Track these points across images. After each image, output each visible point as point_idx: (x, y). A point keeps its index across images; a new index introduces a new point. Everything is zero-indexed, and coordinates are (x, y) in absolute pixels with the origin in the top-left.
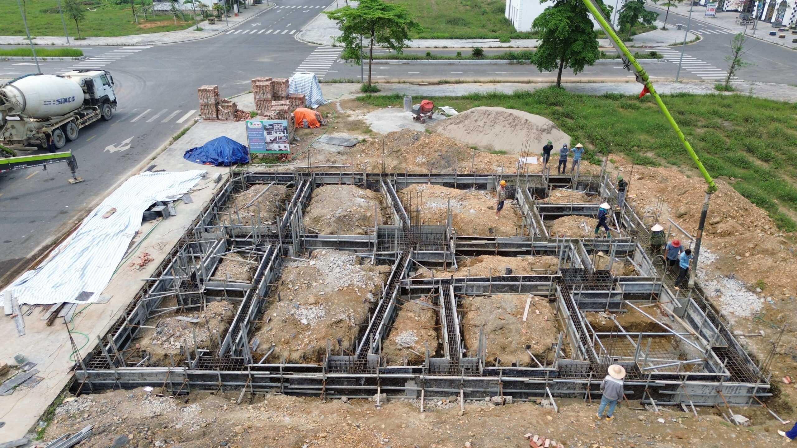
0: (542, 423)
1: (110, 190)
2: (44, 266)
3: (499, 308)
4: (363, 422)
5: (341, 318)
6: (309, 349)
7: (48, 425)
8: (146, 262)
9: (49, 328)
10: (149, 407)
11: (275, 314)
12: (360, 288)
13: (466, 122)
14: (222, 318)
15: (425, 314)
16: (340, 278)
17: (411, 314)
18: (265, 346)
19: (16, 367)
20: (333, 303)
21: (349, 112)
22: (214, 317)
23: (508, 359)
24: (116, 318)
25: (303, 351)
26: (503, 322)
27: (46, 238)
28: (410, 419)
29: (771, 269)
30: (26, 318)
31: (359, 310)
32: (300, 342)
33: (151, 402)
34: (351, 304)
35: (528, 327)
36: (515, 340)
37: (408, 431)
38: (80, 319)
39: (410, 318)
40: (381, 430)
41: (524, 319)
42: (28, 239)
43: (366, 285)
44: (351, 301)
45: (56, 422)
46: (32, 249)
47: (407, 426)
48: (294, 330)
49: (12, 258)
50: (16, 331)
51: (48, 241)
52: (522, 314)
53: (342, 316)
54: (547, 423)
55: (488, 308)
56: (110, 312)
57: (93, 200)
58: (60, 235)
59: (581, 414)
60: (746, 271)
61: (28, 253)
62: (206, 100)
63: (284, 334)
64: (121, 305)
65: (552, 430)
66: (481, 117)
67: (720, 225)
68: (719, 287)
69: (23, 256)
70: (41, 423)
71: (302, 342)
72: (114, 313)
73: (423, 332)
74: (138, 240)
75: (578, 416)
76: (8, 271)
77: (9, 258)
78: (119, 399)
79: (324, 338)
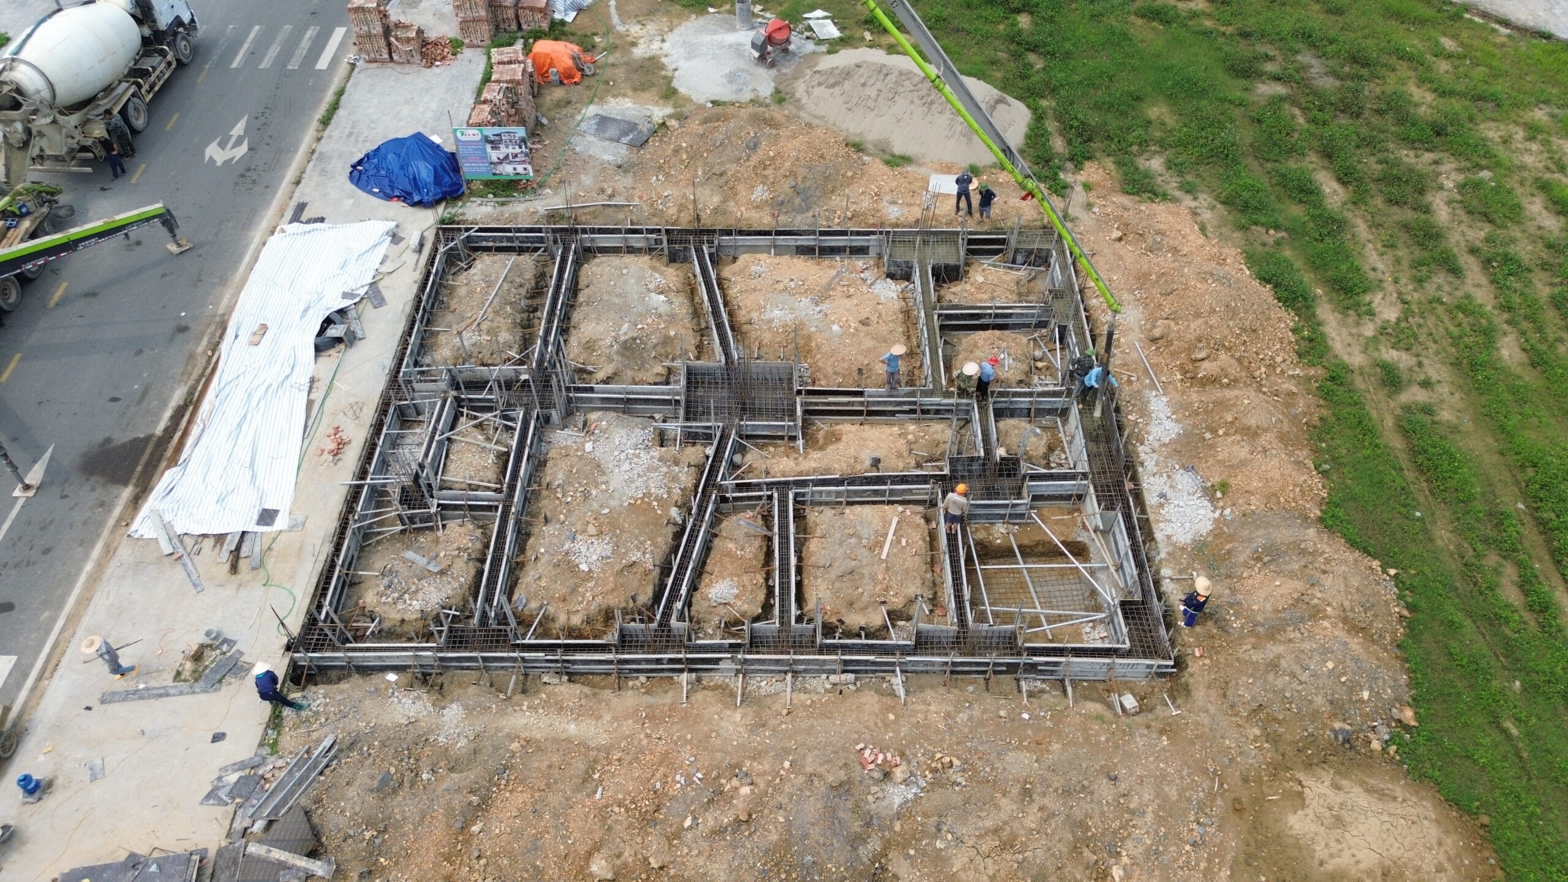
0: (880, 725)
1: (242, 268)
2: (190, 455)
3: (852, 536)
4: (665, 730)
5: (634, 559)
6: (593, 607)
7: (279, 734)
8: (341, 445)
9: (233, 577)
10: (399, 708)
11: (542, 550)
12: (659, 499)
13: (847, 85)
14: (469, 555)
15: (751, 545)
16: (631, 481)
17: (731, 546)
18: (534, 605)
19: (211, 646)
20: (622, 531)
21: (635, 30)
22: (458, 556)
23: (855, 620)
24: (323, 558)
25: (585, 612)
26: (853, 563)
27: (172, 390)
28: (724, 724)
29: (1243, 463)
30: (196, 559)
31: (659, 539)
32: (580, 599)
33: (400, 701)
34: (647, 530)
35: (888, 569)
36: (867, 590)
37: (718, 742)
38: (273, 560)
39: (729, 554)
40: (687, 742)
41: (884, 557)
42: (145, 393)
43: (669, 492)
44: (648, 525)
45: (287, 729)
46: (158, 415)
47: (718, 735)
48: (571, 581)
49: (135, 436)
50: (190, 584)
51: (177, 397)
52: (882, 547)
53: (636, 555)
54: (886, 725)
55: (838, 535)
56: (311, 548)
57: (221, 296)
58: (191, 382)
59: (932, 708)
60: (1211, 461)
61: (155, 423)
62: (366, 28)
63: (558, 586)
64: (322, 533)
65: (891, 735)
66: (874, 78)
67: (1205, 365)
68: (1167, 490)
69: (149, 432)
70: (270, 732)
71: (583, 597)
72: (317, 548)
73: (746, 579)
74: (317, 395)
75: (928, 711)
76: (137, 464)
77: (128, 436)
78: (358, 694)
79: (613, 590)
